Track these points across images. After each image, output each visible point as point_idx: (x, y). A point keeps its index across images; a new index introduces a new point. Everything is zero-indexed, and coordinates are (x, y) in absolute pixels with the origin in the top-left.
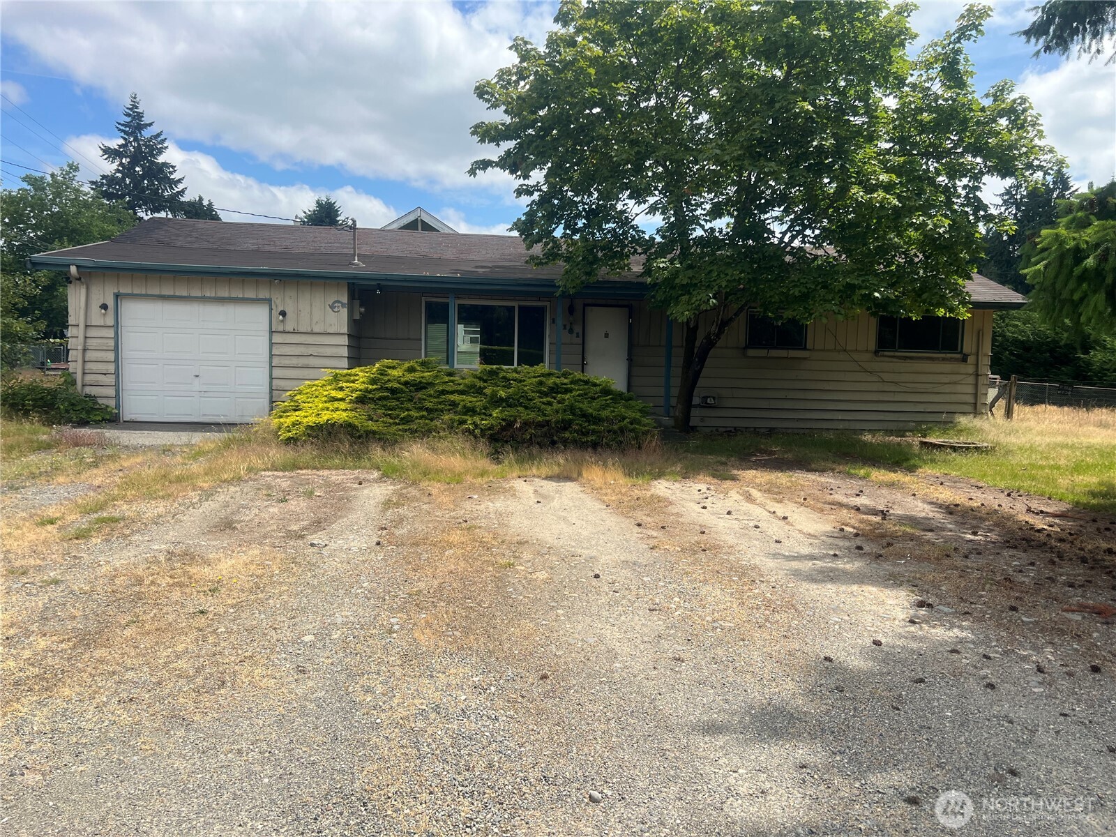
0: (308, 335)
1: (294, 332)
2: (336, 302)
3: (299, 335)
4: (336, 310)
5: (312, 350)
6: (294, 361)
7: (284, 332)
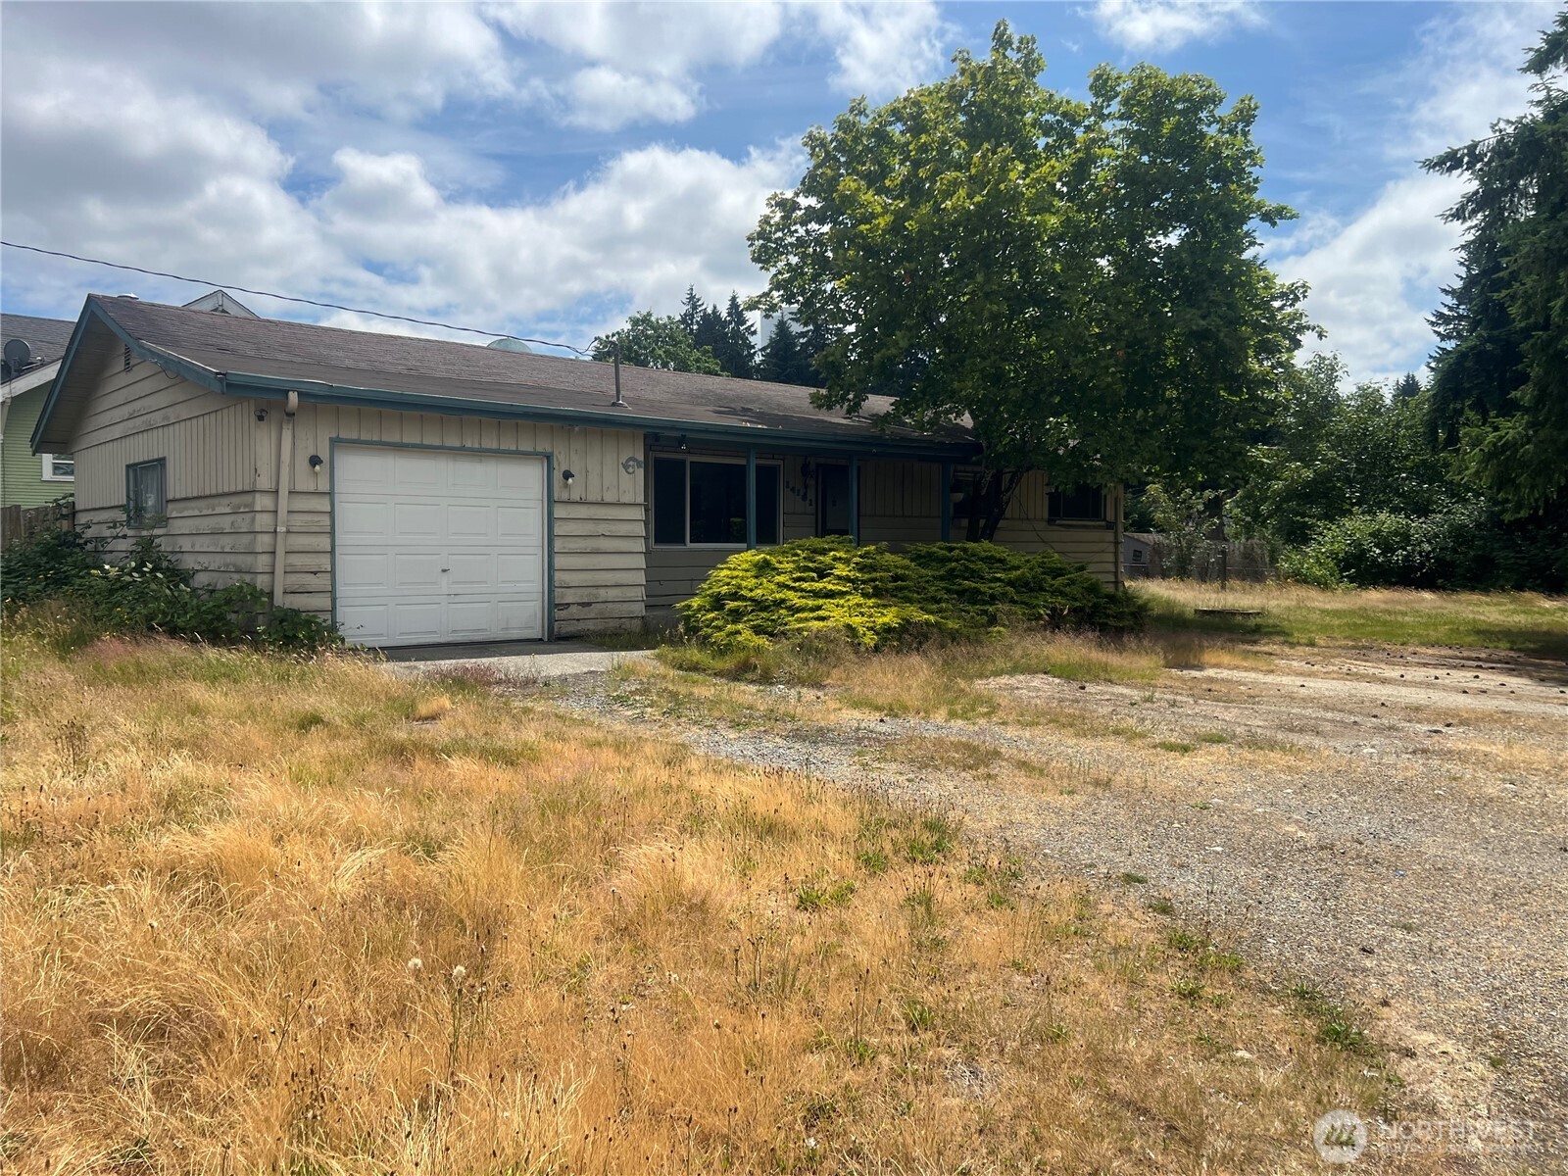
0: (596, 507)
1: (582, 502)
2: (631, 459)
3: (586, 506)
4: (631, 470)
5: (602, 528)
6: (581, 544)
7: (569, 502)
